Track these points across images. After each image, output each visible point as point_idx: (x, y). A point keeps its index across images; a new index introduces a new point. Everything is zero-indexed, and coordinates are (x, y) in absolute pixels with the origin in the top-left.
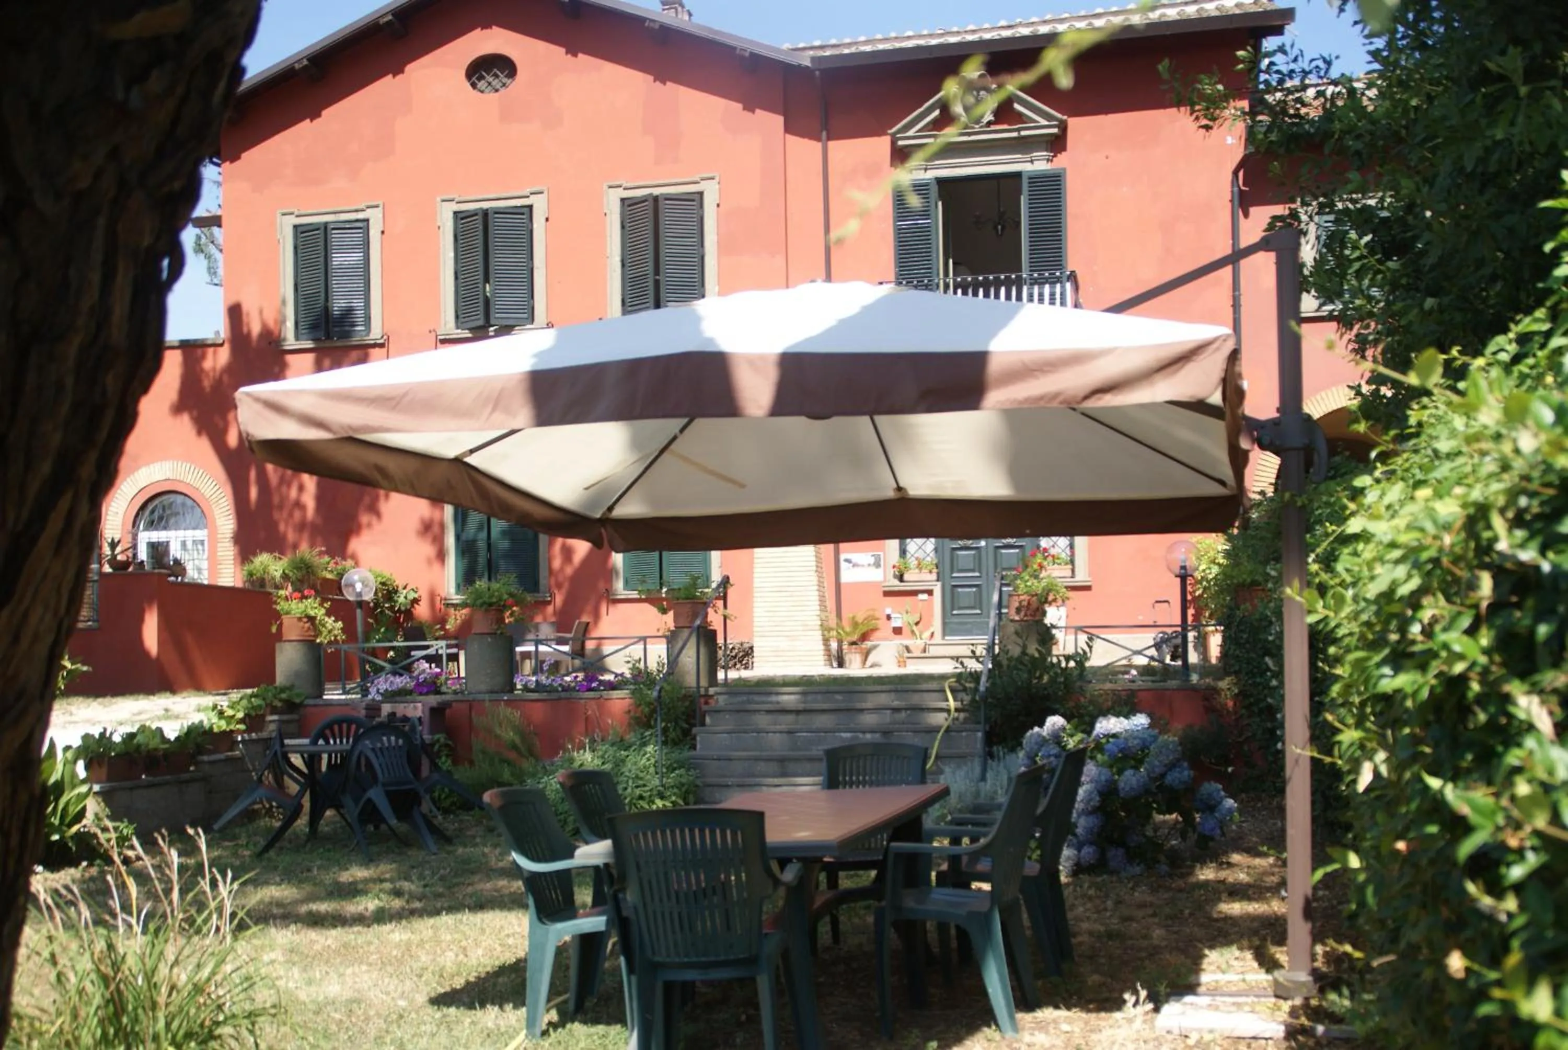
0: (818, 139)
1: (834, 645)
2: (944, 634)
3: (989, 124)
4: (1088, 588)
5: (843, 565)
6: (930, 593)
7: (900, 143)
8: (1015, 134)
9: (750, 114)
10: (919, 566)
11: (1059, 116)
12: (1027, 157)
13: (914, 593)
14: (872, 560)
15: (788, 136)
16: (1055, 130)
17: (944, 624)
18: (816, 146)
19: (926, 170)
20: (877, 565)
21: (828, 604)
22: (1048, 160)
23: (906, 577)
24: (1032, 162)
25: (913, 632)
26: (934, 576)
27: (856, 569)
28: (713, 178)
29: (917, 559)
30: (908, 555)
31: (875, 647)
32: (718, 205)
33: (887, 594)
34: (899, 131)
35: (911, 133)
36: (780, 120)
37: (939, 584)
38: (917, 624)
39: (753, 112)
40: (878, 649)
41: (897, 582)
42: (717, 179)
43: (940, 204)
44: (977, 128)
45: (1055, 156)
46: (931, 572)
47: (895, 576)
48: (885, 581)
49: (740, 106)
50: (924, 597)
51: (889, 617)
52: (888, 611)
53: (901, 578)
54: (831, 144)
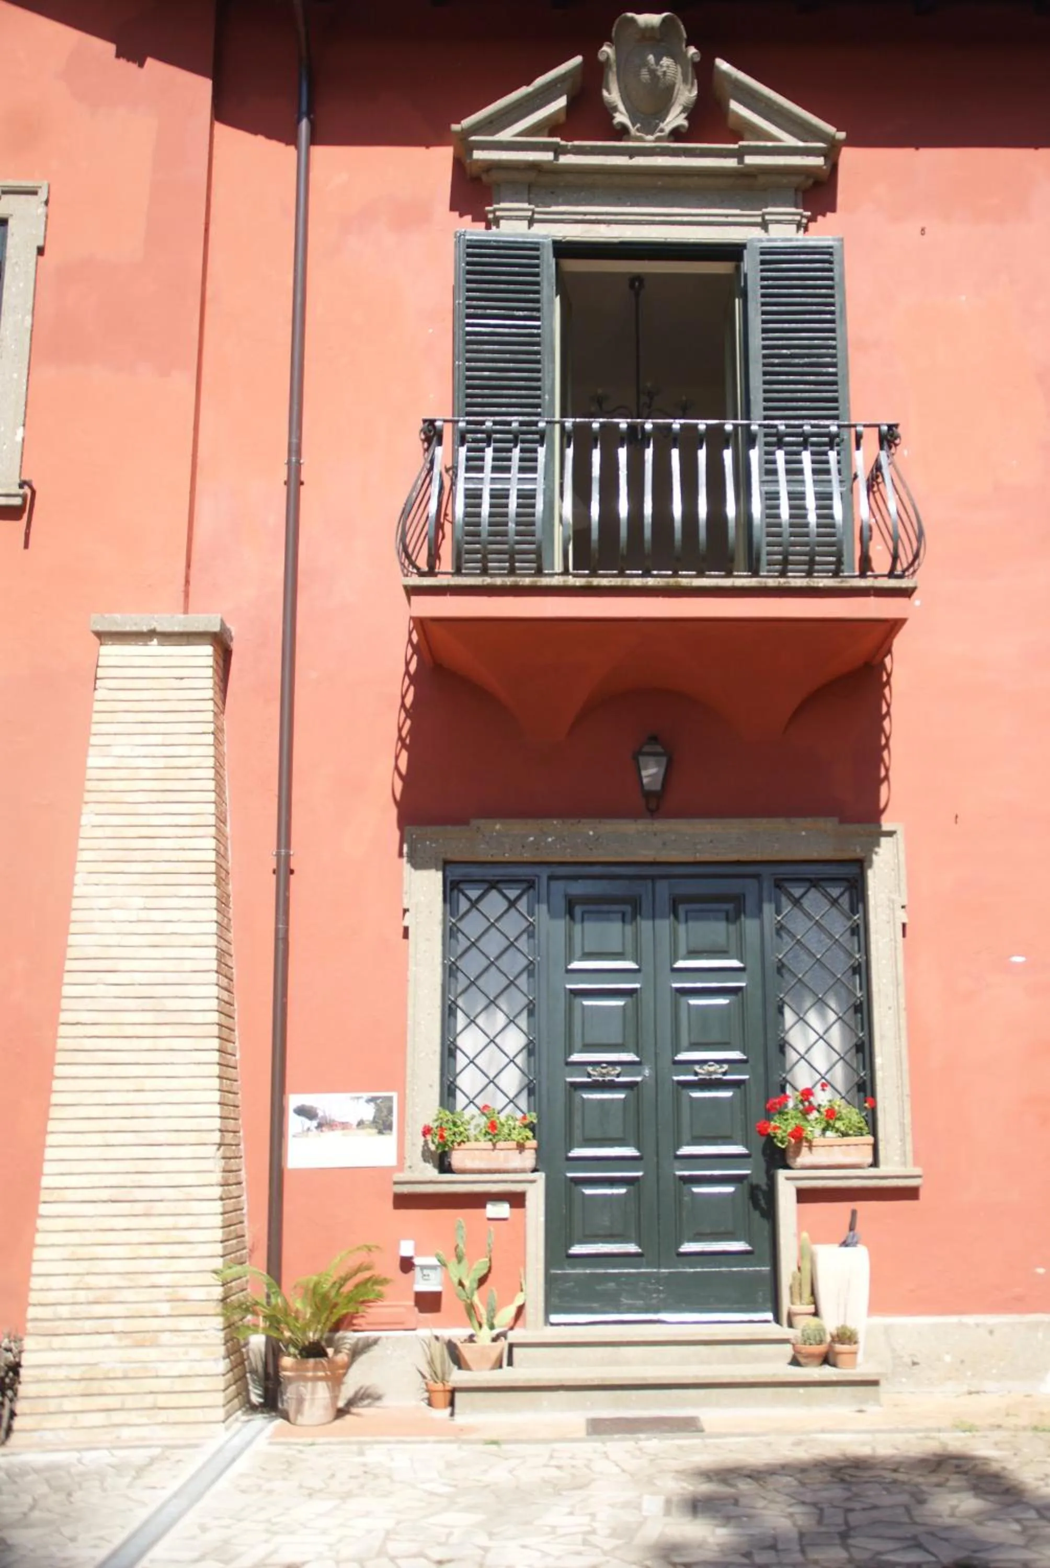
0: (290, 139)
1: (257, 1341)
2: (549, 1309)
3: (676, 134)
4: (911, 1193)
5: (294, 1123)
6: (517, 1200)
7: (478, 155)
8: (731, 163)
9: (132, 67)
10: (493, 1130)
11: (830, 129)
12: (755, 215)
13: (477, 1200)
14: (368, 1112)
15: (219, 127)
16: (819, 161)
17: (550, 1281)
18: (288, 154)
19: (531, 221)
20: (382, 1125)
21: (247, 1228)
22: (799, 225)
23: (458, 1159)
24: (764, 225)
25: (471, 1309)
26: (528, 1159)
27: (328, 1136)
28: (34, 193)
29: (484, 1110)
30: (461, 1101)
31: (368, 1345)
32: (41, 251)
33: (404, 1201)
34: (477, 129)
35: (507, 135)
36: (202, 87)
37: (540, 1177)
38: (482, 1281)
39: (141, 65)
40: (375, 1351)
41: (430, 1172)
42: (43, 195)
43: (557, 300)
44: (649, 141)
45: (812, 219)
46: (521, 1147)
47: (427, 1155)
48: (400, 1167)
49: (111, 48)
50: (501, 1210)
51: (407, 1265)
52: (407, 1249)
53: (444, 1166)
54: (318, 152)
